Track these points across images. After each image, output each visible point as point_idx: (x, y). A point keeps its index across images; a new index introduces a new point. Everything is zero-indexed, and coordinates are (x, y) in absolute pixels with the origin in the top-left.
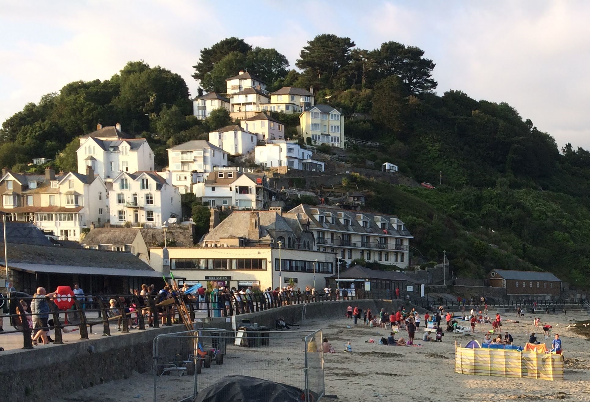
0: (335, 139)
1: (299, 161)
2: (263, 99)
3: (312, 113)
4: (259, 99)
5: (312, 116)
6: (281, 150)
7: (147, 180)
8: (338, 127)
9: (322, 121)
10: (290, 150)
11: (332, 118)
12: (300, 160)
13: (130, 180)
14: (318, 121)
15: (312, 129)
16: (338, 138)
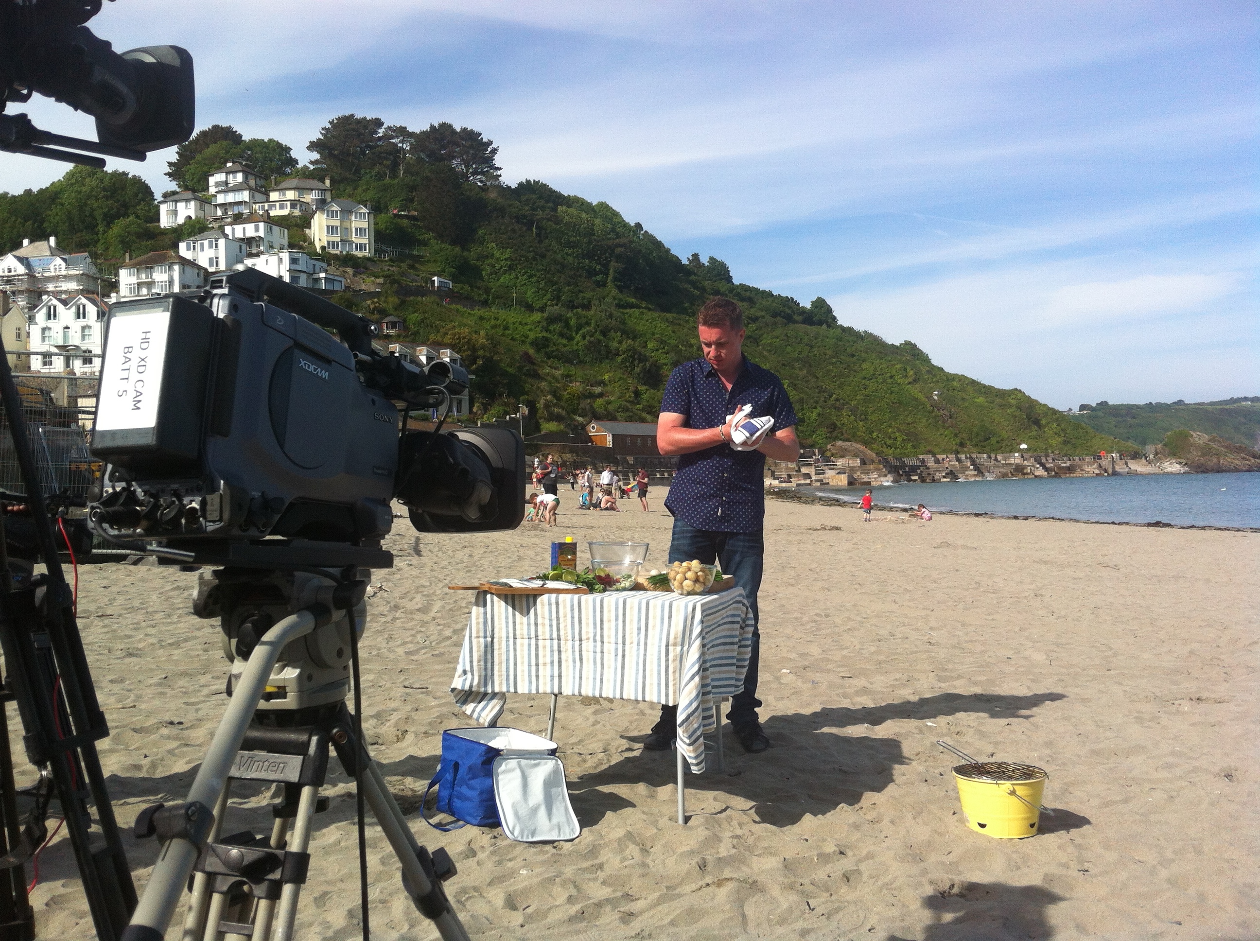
0: (361, 247)
1: (308, 277)
2: (259, 197)
3: (328, 212)
4: (253, 197)
5: (328, 216)
6: (280, 260)
7: (84, 306)
8: (365, 230)
9: (342, 221)
10: (293, 261)
11: (356, 217)
12: (310, 275)
13: (60, 307)
14: (336, 223)
15: (328, 233)
16: (365, 244)
